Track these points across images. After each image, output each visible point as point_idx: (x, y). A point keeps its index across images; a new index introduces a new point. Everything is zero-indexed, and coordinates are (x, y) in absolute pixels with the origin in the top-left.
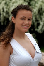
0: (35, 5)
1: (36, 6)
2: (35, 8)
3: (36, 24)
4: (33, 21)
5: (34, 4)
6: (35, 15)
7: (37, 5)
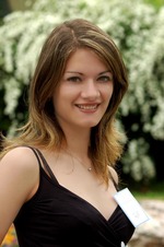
0: (141, 49)
1: (146, 52)
2: (144, 56)
3: (146, 109)
4: (136, 101)
5: (137, 45)
6: (141, 79)
7: (148, 46)
